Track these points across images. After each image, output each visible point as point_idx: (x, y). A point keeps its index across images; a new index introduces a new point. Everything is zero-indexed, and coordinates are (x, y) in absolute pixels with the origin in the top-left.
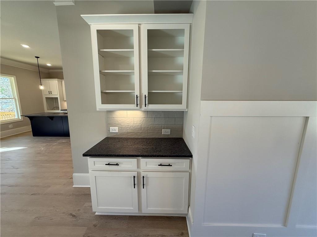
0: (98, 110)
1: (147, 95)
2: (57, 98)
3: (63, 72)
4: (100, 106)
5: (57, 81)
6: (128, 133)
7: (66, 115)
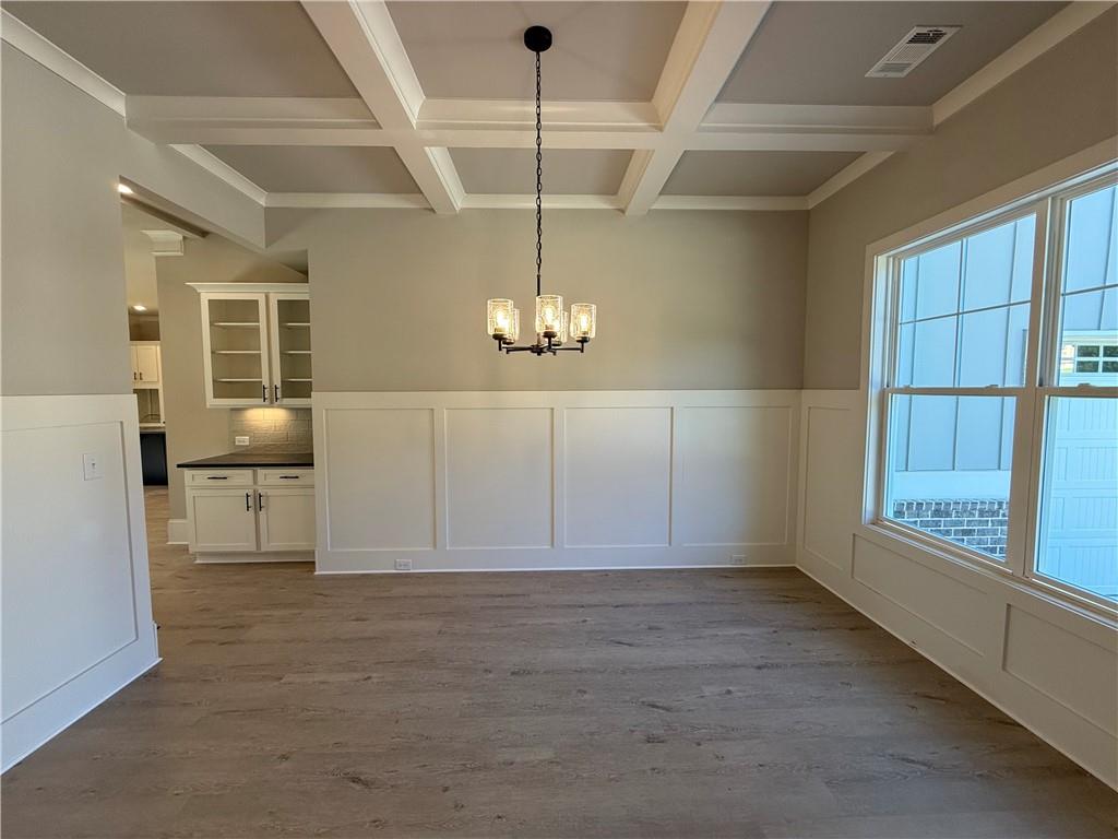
0: (208, 406)
1: (279, 385)
2: (157, 390)
3: (158, 323)
4: (211, 401)
5: (158, 348)
6: (266, 446)
7: (162, 430)
